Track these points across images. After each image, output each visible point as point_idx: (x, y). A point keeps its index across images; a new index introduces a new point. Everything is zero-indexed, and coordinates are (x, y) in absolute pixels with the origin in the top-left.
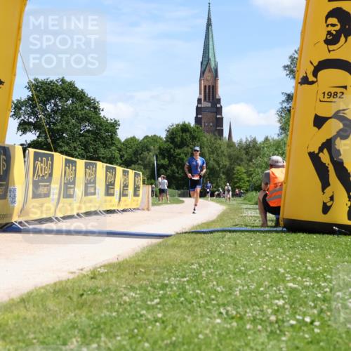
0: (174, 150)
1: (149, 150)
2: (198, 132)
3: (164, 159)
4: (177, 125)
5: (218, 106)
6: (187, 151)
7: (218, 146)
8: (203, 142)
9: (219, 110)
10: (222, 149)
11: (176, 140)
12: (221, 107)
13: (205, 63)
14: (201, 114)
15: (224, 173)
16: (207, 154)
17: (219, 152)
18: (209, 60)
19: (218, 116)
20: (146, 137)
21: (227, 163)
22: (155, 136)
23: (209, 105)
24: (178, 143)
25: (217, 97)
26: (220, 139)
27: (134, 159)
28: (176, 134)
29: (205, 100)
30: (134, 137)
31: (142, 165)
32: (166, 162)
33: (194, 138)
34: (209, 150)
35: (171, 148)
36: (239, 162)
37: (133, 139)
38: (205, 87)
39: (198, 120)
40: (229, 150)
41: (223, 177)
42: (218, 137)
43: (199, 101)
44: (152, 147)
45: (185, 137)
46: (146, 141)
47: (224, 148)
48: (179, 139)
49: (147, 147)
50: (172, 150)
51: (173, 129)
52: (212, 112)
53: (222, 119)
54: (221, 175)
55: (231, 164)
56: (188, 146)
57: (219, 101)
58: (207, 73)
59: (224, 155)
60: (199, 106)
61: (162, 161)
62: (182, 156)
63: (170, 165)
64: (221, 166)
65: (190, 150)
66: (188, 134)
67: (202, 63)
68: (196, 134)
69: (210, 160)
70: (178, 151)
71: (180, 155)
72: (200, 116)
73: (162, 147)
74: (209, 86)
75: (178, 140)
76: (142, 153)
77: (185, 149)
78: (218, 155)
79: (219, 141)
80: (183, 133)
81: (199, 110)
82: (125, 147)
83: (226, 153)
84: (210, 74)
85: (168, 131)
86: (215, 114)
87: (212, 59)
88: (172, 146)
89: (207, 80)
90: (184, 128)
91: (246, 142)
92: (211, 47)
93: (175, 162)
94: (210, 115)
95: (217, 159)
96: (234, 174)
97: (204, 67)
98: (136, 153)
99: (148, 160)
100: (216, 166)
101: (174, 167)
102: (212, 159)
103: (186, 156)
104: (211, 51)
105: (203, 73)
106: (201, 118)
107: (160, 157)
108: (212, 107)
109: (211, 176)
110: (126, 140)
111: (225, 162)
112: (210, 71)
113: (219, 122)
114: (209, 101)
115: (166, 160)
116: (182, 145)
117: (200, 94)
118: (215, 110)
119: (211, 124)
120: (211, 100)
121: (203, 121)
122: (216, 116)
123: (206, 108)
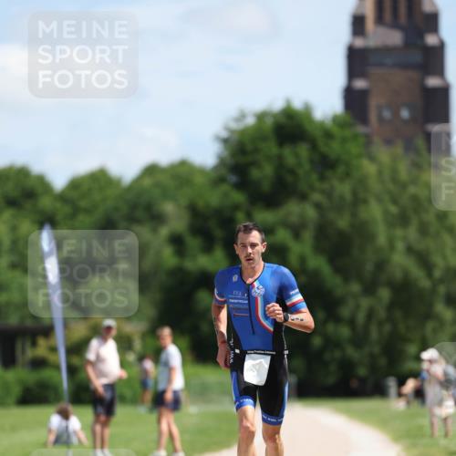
2: (344, 140)
5: (431, 40)
9: (434, 59)
11: (256, 174)
12: (442, 45)
14: (363, 75)
19: (433, 82)
22: (183, 163)
23: (394, 38)
24: (265, 187)
25: (426, 8)
28: (256, 150)
29: (380, 19)
30: (102, 172)
37: (99, 179)
39: (354, 100)
43: (358, 23)
44: (169, 207)
46: (147, 182)
48: (268, 170)
49: (148, 207)
50: (240, 216)
52: (405, 66)
53: (444, 92)
57: (432, 21)
60: (359, 43)
61: (203, 261)
72: (360, 84)
73: (200, 203)
80: (281, 145)
81: (357, 60)
82: (67, 209)
85: (225, 141)
86: (413, 74)
90: (289, 128)
94: (399, 78)
106: (365, 93)
107: (195, 245)
108: (408, 44)
110: (75, 184)
113: (436, 103)
114: (395, 25)
118: (416, 57)
119: (405, 114)
120: (403, 19)
121: (374, 103)
122: (423, 79)
123: (386, 50)
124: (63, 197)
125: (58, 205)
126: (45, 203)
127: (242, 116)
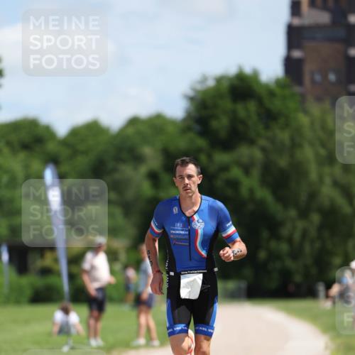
0: (209, 157)
1: (138, 159)
2: (284, 98)
4: (219, 80)
5: (353, 18)
8: (299, 129)
11: (215, 124)
14: (301, 49)
16: (313, 166)
20: (134, 121)
22: (158, 116)
23: (324, 18)
24: (223, 134)
28: (215, 106)
29: (312, 3)
30: (96, 123)
33: (269, 117)
34: (317, 154)
35: (199, 151)
37: (93, 128)
39: (291, 65)
43: (296, 7)
44: (147, 151)
46: (130, 131)
48: (225, 121)
51: (205, 92)
52: (332, 40)
56: (252, 142)
60: (296, 22)
62: (236, 172)
65: (258, 154)
66: (252, 106)
68: (276, 105)
69: (322, 181)
72: (297, 54)
75: (221, 124)
77: (244, 152)
81: (294, 35)
85: (192, 99)
86: (339, 46)
90: (240, 88)
94: (328, 50)
102: (328, 180)
103: (246, 172)
106: (301, 62)
108: (335, 23)
109: (326, 234)
110: (75, 133)
114: (325, 7)
116: (235, 137)
118: (341, 33)
119: (332, 77)
120: (331, 3)
121: (307, 68)
122: (346, 50)
123: (317, 28)
126: (51, 147)
127: (204, 79)
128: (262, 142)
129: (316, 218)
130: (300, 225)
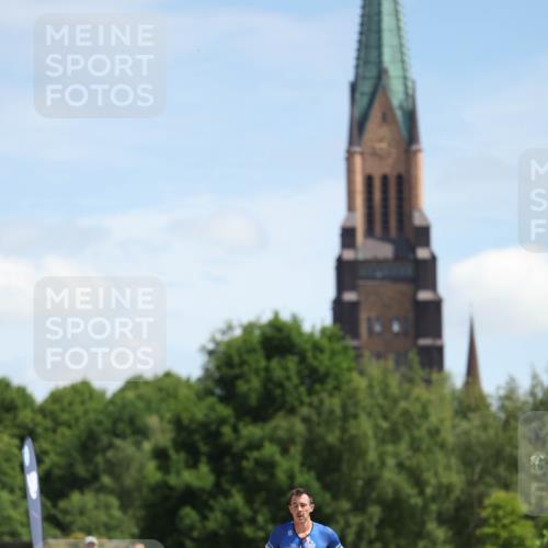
0: (235, 430)
1: (141, 432)
2: (333, 353)
3: (193, 464)
4: (248, 329)
5: (422, 253)
6: (290, 430)
7: (416, 408)
8: (352, 395)
9: (425, 273)
10: (434, 420)
11: (242, 387)
12: (433, 259)
13: (366, 87)
14: (353, 288)
15: (442, 520)
16: (372, 443)
17: (421, 433)
18: (381, 73)
19: (424, 295)
20: (134, 384)
21: (455, 478)
22: (168, 375)
23: (385, 251)
24: (253, 400)
25: (417, 221)
26: (428, 382)
27: (81, 470)
28: (243, 363)
29: (370, 232)
30: (85, 384)
31: (111, 492)
32: (200, 477)
33: (314, 378)
34: (377, 427)
35: (222, 421)
36: (502, 470)
37: (82, 391)
38: (369, 181)
39: (343, 312)
40: (464, 425)
41: (440, 533)
42: (420, 373)
43: (348, 236)
44: (153, 421)
45: (278, 373)
46: (130, 395)
47: (442, 415)
48: (256, 383)
49: (131, 421)
50: (227, 430)
51: (229, 344)
52: (396, 279)
53: (436, 306)
54: (432, 526)
55: (471, 483)
56: (292, 411)
57: (423, 235)
58: (374, 128)
59: (442, 446)
60: (349, 255)
61: (188, 477)
62: (270, 450)
63: (219, 490)
64: (429, 491)
65: (300, 427)
66: (292, 363)
67: (354, 88)
68: (323, 362)
69: (383, 464)
70: (251, 431)
71: (258, 446)
72: (350, 296)
73: (185, 418)
74: (385, 179)
75: (251, 387)
76: (111, 446)
77: (281, 423)
78: (415, 447)
79: (420, 391)
80: (269, 357)
81: (347, 273)
82: (49, 423)
83: (449, 437)
84: (385, 131)
85: (211, 353)
86: (405, 288)
87: (393, 71)
88: (225, 411)
89: (375, 154)
90: (277, 340)
91: (533, 394)
92: (387, 22)
93: (238, 477)
94: (390, 290)
95: (411, 463)
96: (484, 522)
97: (363, 101)
98: (89, 445)
99: (133, 472)
100: (408, 490)
101: (237, 499)
102: (391, 462)
103: (285, 451)
104: (388, 39)
105: (358, 127)
106: (355, 305)
107: (178, 458)
108: (398, 257)
109: (389, 532)
110: (56, 397)
111: (449, 474)
112: (387, 116)
113: (428, 317)
114: (385, 238)
115: (204, 468)
116: (268, 405)
117: (351, 207)
118: (408, 271)
119: (396, 327)
120: (393, 232)
121: (363, 316)
122: (415, 294)
123: (376, 263)
124: (43, 410)
125: (39, 418)
126: (25, 416)
127: (230, 328)
128: (305, 411)
129: (375, 511)
130: (355, 520)
